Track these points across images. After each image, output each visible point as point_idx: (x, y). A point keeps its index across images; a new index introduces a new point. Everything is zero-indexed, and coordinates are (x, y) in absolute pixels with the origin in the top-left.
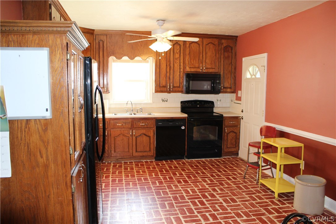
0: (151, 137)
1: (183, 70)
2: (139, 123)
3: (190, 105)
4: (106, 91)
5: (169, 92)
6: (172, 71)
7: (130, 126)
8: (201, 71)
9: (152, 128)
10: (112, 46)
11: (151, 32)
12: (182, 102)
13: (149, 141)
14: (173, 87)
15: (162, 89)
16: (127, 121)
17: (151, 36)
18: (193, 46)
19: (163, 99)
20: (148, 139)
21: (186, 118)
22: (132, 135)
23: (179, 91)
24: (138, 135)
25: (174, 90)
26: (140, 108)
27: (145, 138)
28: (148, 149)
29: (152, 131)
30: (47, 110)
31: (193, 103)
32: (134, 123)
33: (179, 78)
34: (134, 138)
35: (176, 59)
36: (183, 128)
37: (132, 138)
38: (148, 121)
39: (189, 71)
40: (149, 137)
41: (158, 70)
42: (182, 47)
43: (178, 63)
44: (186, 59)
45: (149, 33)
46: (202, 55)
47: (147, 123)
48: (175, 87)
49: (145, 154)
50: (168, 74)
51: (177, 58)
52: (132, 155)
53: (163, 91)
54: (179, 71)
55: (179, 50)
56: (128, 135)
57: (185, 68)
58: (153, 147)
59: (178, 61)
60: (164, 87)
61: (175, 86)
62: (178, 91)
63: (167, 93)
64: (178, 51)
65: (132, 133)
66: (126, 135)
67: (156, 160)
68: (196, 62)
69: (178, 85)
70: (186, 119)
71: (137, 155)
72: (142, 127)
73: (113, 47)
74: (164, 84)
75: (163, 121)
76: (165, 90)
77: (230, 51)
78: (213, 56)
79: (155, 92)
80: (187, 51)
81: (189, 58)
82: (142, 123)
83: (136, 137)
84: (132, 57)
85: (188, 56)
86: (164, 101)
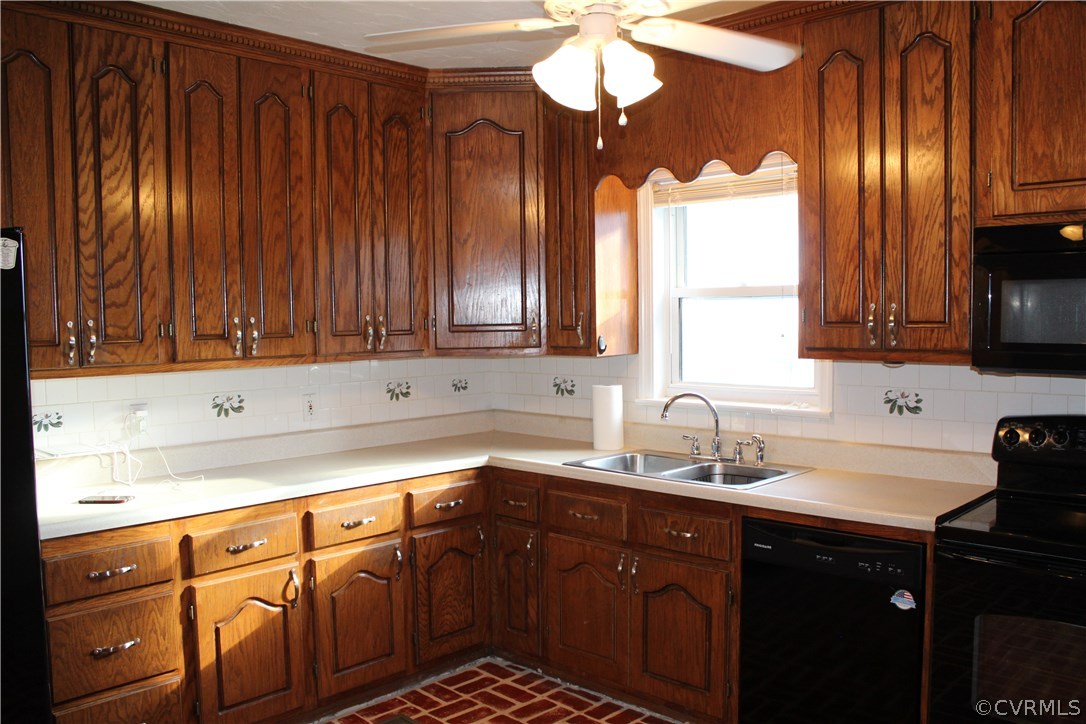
1: (966, 210)
2: (658, 520)
4: (583, 342)
7: (621, 532)
9: (721, 566)
13: (702, 632)
15: (836, 336)
19: (892, 396)
20: (701, 624)
21: (929, 541)
23: (944, 351)
24: (651, 583)
25: (912, 345)
27: (684, 614)
28: (697, 678)
32: (639, 517)
33: (938, 264)
34: (636, 593)
35: (920, 140)
36: (904, 602)
37: (625, 596)
38: (699, 521)
39: (1011, 210)
40: (708, 611)
41: (813, 221)
42: (960, 55)
43: (933, 168)
44: (994, 133)
47: (697, 531)
48: (916, 324)
50: (873, 245)
51: (930, 135)
52: (625, 681)
53: (841, 350)
54: (941, 218)
55: (938, 81)
56: (610, 577)
57: (988, 191)
59: (933, 155)
60: (847, 321)
61: (914, 315)
64: (929, 90)
65: (627, 569)
66: (605, 571)
69: (936, 310)
70: (925, 545)
72: (674, 548)
74: (848, 304)
76: (856, 344)
79: (802, 355)
80: (997, 72)
81: (1012, 119)
82: (674, 525)
83: (646, 594)
84: (690, 165)
85: (1005, 110)
86: (901, 411)
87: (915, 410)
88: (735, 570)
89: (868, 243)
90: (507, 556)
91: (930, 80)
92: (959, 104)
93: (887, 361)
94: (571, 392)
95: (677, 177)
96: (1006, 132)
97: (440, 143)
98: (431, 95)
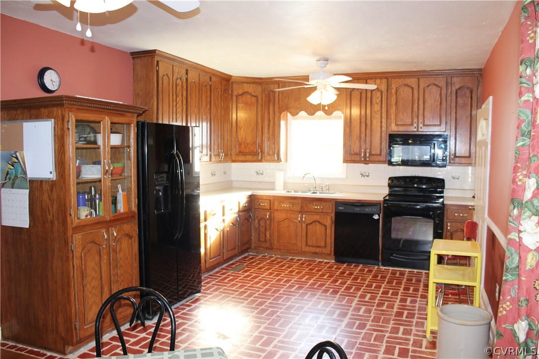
0: (328, 228)
1: (385, 129)
2: (311, 205)
3: (402, 183)
4: (276, 159)
5: (366, 162)
6: (368, 131)
7: (299, 209)
8: (415, 130)
9: (329, 214)
10: (285, 98)
11: (308, 76)
12: (390, 178)
13: (324, 232)
14: (369, 155)
15: (353, 158)
16: (295, 201)
17: (308, 81)
18: (403, 91)
19: (362, 173)
20: (323, 230)
21: (382, 203)
22: (301, 221)
23: (380, 161)
24: (309, 222)
25: (371, 160)
26: (327, 184)
27: (319, 228)
28: (323, 244)
29: (329, 218)
30: (51, 173)
31: (407, 180)
32: (305, 204)
33: (378, 140)
34: (304, 225)
35: (375, 112)
36: (376, 217)
37: (300, 226)
38: (323, 204)
39: (395, 130)
40: (325, 226)
41: (348, 129)
42: (384, 94)
43: (378, 119)
44: (392, 113)
45: (307, 78)
46: (417, 104)
47: (323, 206)
48: (373, 155)
49: (318, 250)
51: (377, 111)
52: (300, 249)
53: (354, 161)
54: (380, 131)
55: (380, 99)
56: (295, 221)
57: (390, 125)
58: (330, 242)
59: (378, 116)
60: (356, 154)
61: (373, 153)
62: (378, 161)
63: (363, 164)
64: (378, 101)
65: (301, 219)
66: (294, 220)
67: (336, 261)
68: (407, 116)
69: (378, 152)
70: (380, 204)
71: (307, 250)
72: (316, 211)
73: (287, 99)
74: (356, 150)
75: (346, 204)
76: (358, 159)
77: (468, 94)
78: (437, 106)
79: (344, 162)
80: (393, 99)
81: (396, 110)
82: (316, 206)
83: (307, 225)
84: (312, 111)
85: (394, 107)
86: (364, 176)
87: (368, 176)
88: (333, 215)
89: (362, 135)
90: (259, 220)
91: (378, 98)
92: (384, 105)
93: (365, 164)
94: (262, 174)
95: (308, 114)
96: (394, 113)
97: (234, 98)
98: (232, 83)
